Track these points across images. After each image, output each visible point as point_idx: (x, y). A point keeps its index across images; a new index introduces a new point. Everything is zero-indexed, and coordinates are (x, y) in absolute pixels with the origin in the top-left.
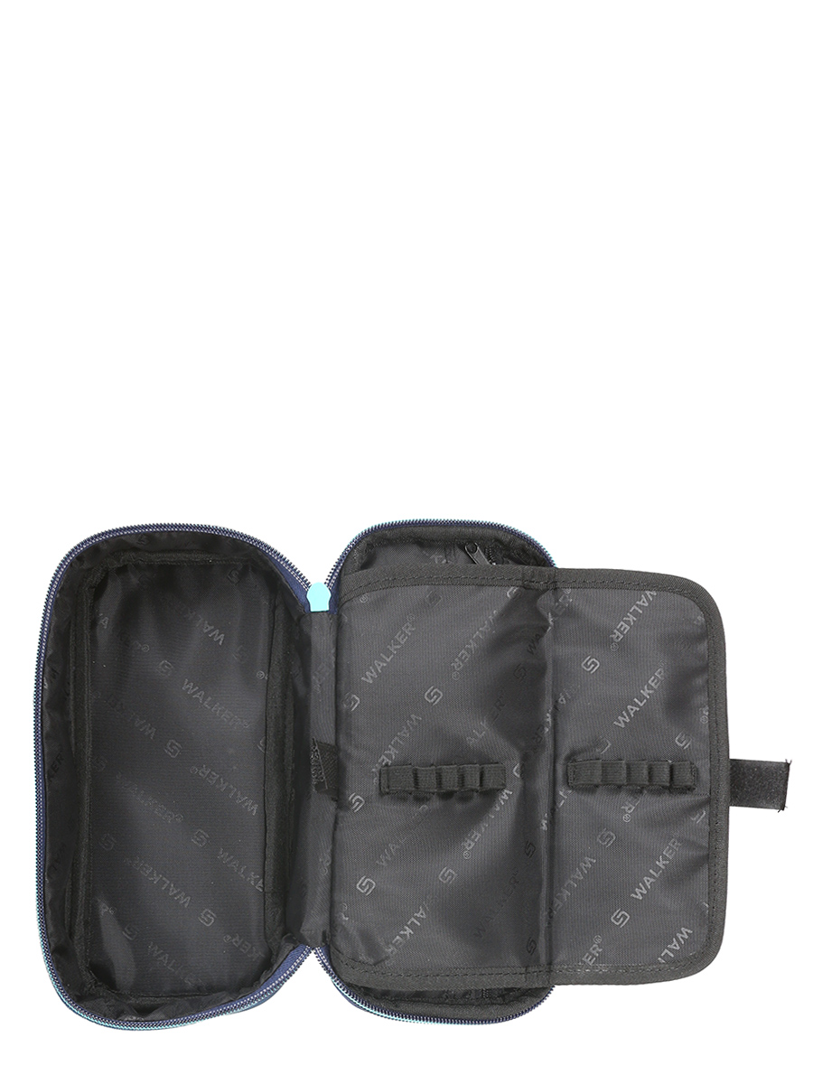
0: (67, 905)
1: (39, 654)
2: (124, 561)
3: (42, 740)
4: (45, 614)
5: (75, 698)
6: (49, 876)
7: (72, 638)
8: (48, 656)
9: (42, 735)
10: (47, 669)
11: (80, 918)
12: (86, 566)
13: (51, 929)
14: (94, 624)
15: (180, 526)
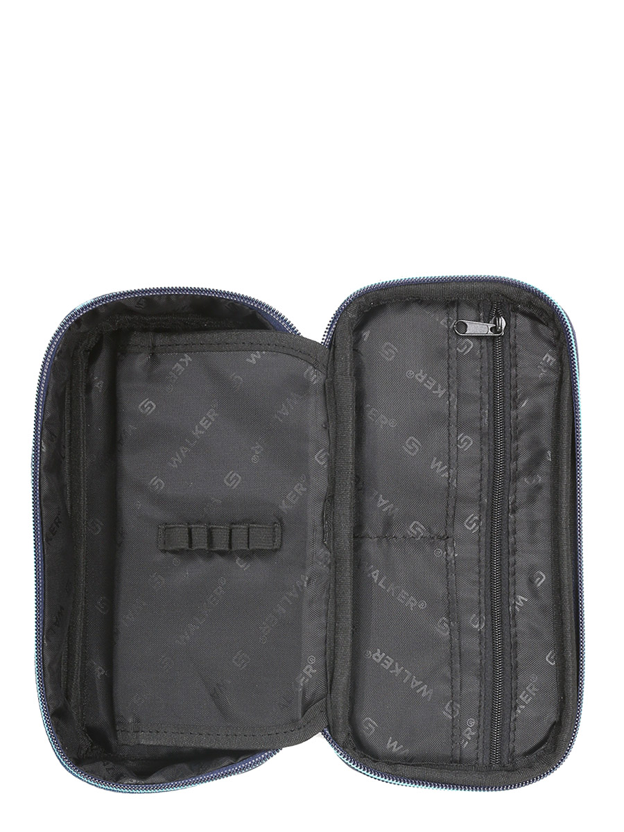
0: (63, 669)
1: (37, 418)
2: (119, 324)
3: (40, 503)
4: (41, 378)
5: (70, 462)
6: (48, 639)
7: (67, 401)
8: (46, 418)
9: (40, 499)
10: (45, 432)
11: (77, 681)
12: (84, 328)
13: (50, 692)
14: (89, 388)
15: (180, 289)
